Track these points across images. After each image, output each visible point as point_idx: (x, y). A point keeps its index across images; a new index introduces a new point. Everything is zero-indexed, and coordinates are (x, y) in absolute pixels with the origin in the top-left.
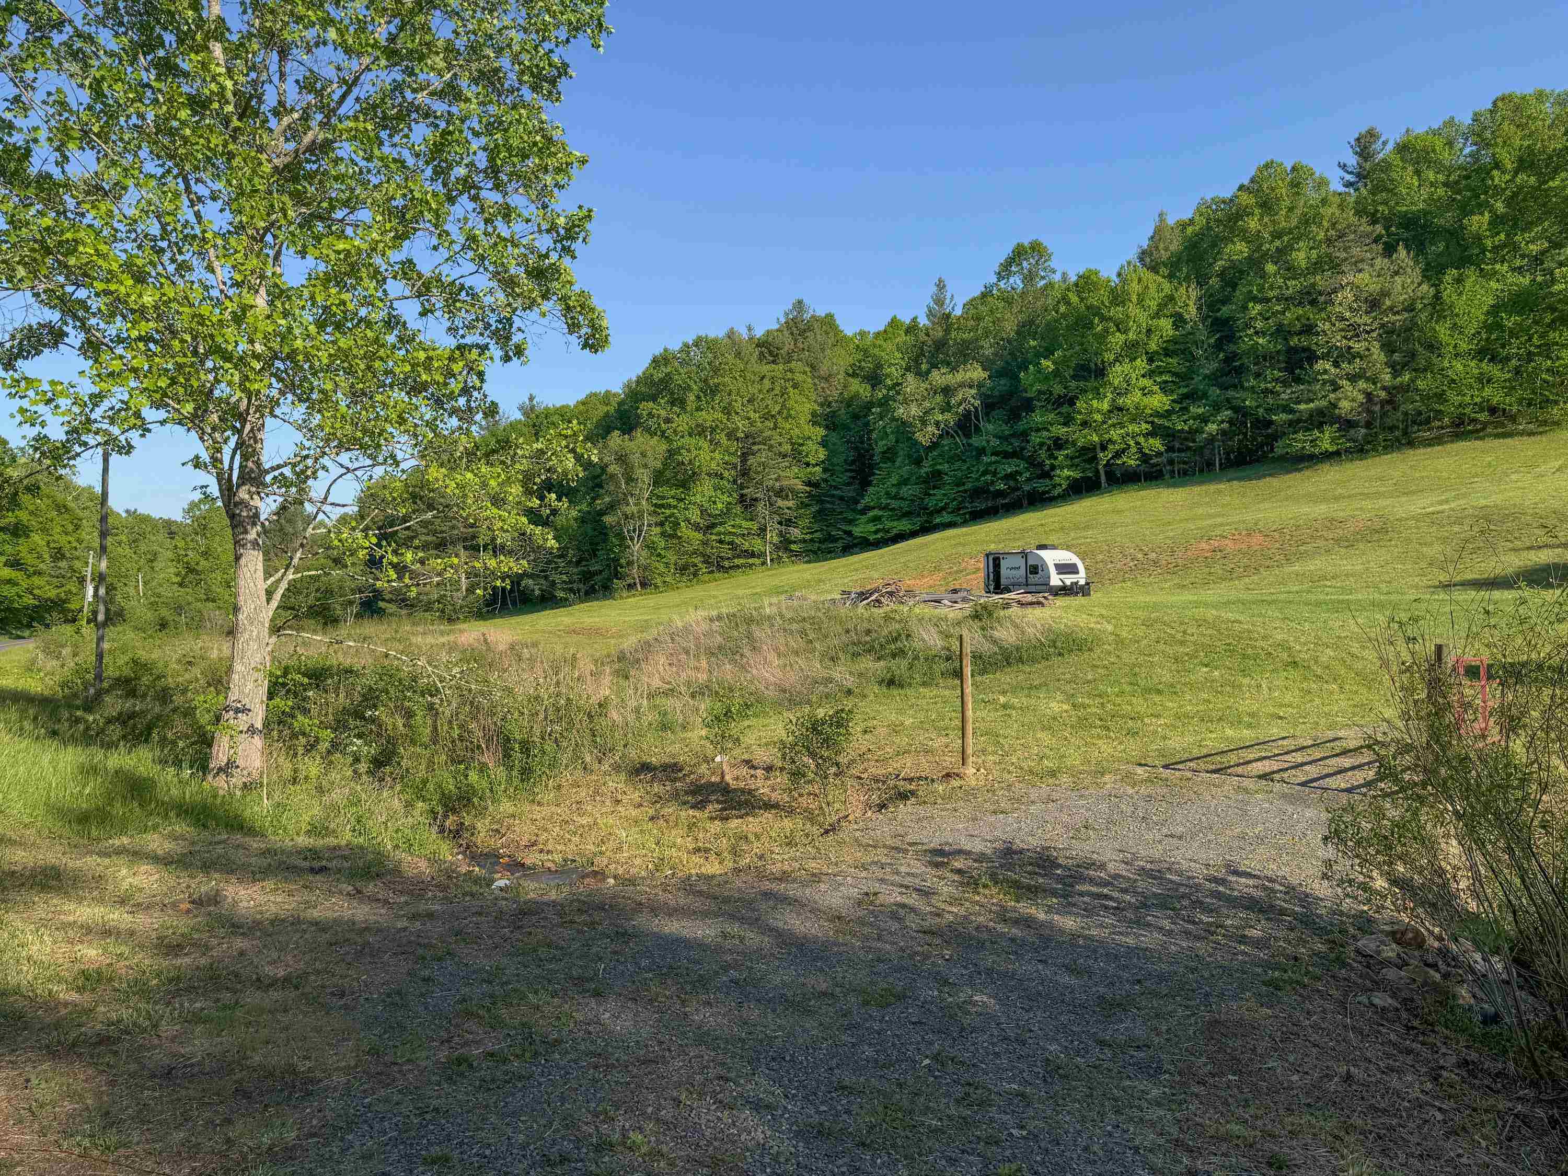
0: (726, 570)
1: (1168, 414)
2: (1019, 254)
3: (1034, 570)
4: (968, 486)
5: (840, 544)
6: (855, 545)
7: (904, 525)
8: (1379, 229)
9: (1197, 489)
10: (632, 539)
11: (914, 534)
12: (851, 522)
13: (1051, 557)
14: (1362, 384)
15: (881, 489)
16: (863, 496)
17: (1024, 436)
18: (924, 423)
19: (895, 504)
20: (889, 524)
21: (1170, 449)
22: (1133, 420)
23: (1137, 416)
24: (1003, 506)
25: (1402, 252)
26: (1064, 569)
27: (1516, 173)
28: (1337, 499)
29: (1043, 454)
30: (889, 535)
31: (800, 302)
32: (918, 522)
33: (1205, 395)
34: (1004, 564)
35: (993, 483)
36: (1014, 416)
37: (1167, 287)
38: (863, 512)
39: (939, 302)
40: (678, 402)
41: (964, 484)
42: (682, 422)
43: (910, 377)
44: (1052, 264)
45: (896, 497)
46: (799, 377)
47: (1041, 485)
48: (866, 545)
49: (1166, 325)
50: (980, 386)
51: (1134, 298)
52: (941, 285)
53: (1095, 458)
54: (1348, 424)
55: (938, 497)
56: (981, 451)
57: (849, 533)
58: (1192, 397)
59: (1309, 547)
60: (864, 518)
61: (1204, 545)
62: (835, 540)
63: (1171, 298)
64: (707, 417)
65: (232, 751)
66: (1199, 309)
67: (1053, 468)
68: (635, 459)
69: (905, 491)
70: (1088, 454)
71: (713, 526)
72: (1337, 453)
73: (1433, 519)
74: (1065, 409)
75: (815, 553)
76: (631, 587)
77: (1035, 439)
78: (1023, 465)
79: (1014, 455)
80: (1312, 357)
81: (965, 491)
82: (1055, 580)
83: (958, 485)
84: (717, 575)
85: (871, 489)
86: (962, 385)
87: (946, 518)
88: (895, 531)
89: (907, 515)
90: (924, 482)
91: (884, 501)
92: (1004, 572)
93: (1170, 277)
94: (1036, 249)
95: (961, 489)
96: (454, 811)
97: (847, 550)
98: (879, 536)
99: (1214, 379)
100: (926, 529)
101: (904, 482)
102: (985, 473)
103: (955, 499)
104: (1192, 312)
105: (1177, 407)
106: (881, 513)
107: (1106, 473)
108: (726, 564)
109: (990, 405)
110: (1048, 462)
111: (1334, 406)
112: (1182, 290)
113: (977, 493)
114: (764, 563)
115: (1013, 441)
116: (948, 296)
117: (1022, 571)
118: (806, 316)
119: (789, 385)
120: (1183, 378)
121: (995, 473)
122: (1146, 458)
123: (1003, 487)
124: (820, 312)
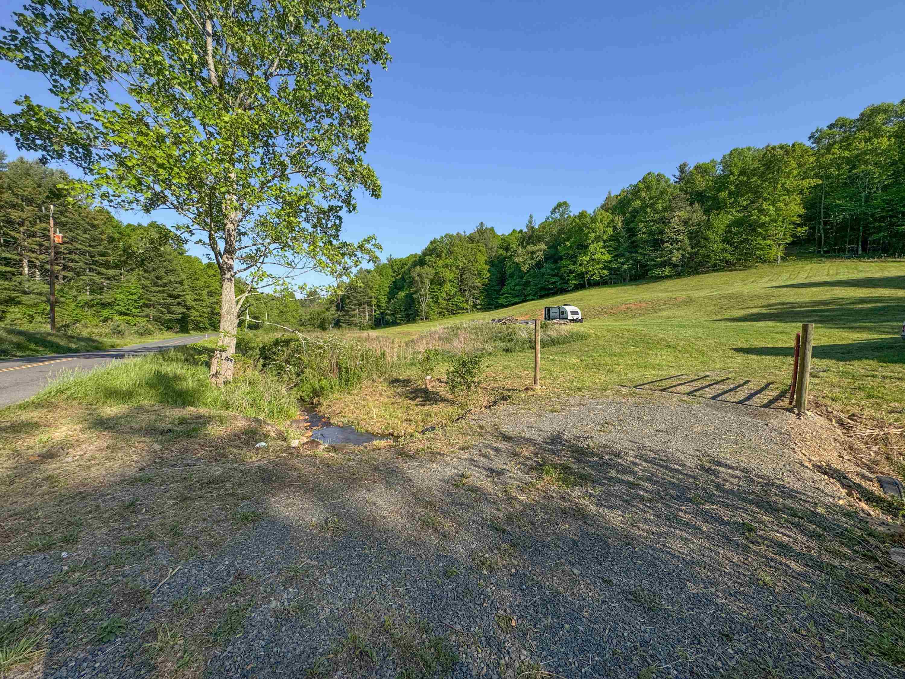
0: (454, 314)
1: (609, 262)
2: (559, 205)
3: (562, 313)
4: (539, 286)
5: (494, 306)
6: (499, 306)
7: (517, 300)
8: (688, 196)
9: (620, 288)
10: (423, 303)
11: (519, 303)
12: (498, 298)
13: (569, 309)
14: (681, 251)
15: (509, 287)
16: (502, 290)
17: (559, 268)
18: (524, 264)
19: (513, 292)
20: (511, 299)
21: (611, 274)
22: (598, 264)
23: (599, 262)
24: (551, 293)
25: (696, 205)
26: (573, 313)
27: (739, 176)
28: (672, 291)
29: (565, 275)
30: (511, 303)
31: (482, 223)
32: (521, 298)
33: (623, 255)
34: (551, 311)
35: (547, 285)
36: (556, 262)
37: (611, 217)
38: (502, 295)
39: (530, 222)
40: (440, 256)
41: (537, 286)
42: (440, 263)
43: (520, 248)
44: (570, 209)
45: (514, 290)
46: (481, 248)
47: (565, 286)
48: (503, 306)
49: (610, 231)
50: (544, 251)
51: (599, 221)
52: (531, 217)
53: (583, 277)
54: (675, 266)
55: (528, 290)
56: (544, 274)
57: (497, 302)
58: (619, 255)
59: (663, 307)
60: (502, 297)
61: (623, 306)
62: (493, 304)
63: (613, 221)
64: (449, 261)
65: (218, 368)
66: (623, 225)
67: (568, 280)
68: (425, 276)
69: (518, 288)
70: (581, 275)
71: (450, 299)
72: (671, 276)
73: (709, 298)
74: (574, 259)
75: (485, 309)
76: (422, 319)
77: (563, 270)
78: (558, 279)
79: (555, 275)
80: (663, 242)
81: (538, 288)
82: (570, 317)
83: (535, 286)
84: (451, 316)
85: (505, 287)
86: (538, 251)
87: (531, 297)
88: (513, 302)
89: (517, 296)
90: (524, 285)
91: (509, 291)
92: (551, 314)
93: (612, 213)
94: (565, 204)
97: (496, 308)
98: (507, 303)
99: (627, 249)
100: (523, 301)
101: (517, 285)
102: (545, 281)
103: (534, 291)
104: (620, 226)
105: (613, 259)
106: (508, 295)
107: (587, 282)
108: (455, 312)
109: (548, 258)
110: (567, 278)
111: (670, 259)
112: (617, 218)
113: (542, 289)
114: (467, 312)
115: (555, 270)
116: (534, 221)
117: (558, 313)
118: (484, 228)
119: (477, 251)
120: (616, 249)
121: (548, 282)
122: (601, 277)
123: (551, 286)
124: (489, 227)
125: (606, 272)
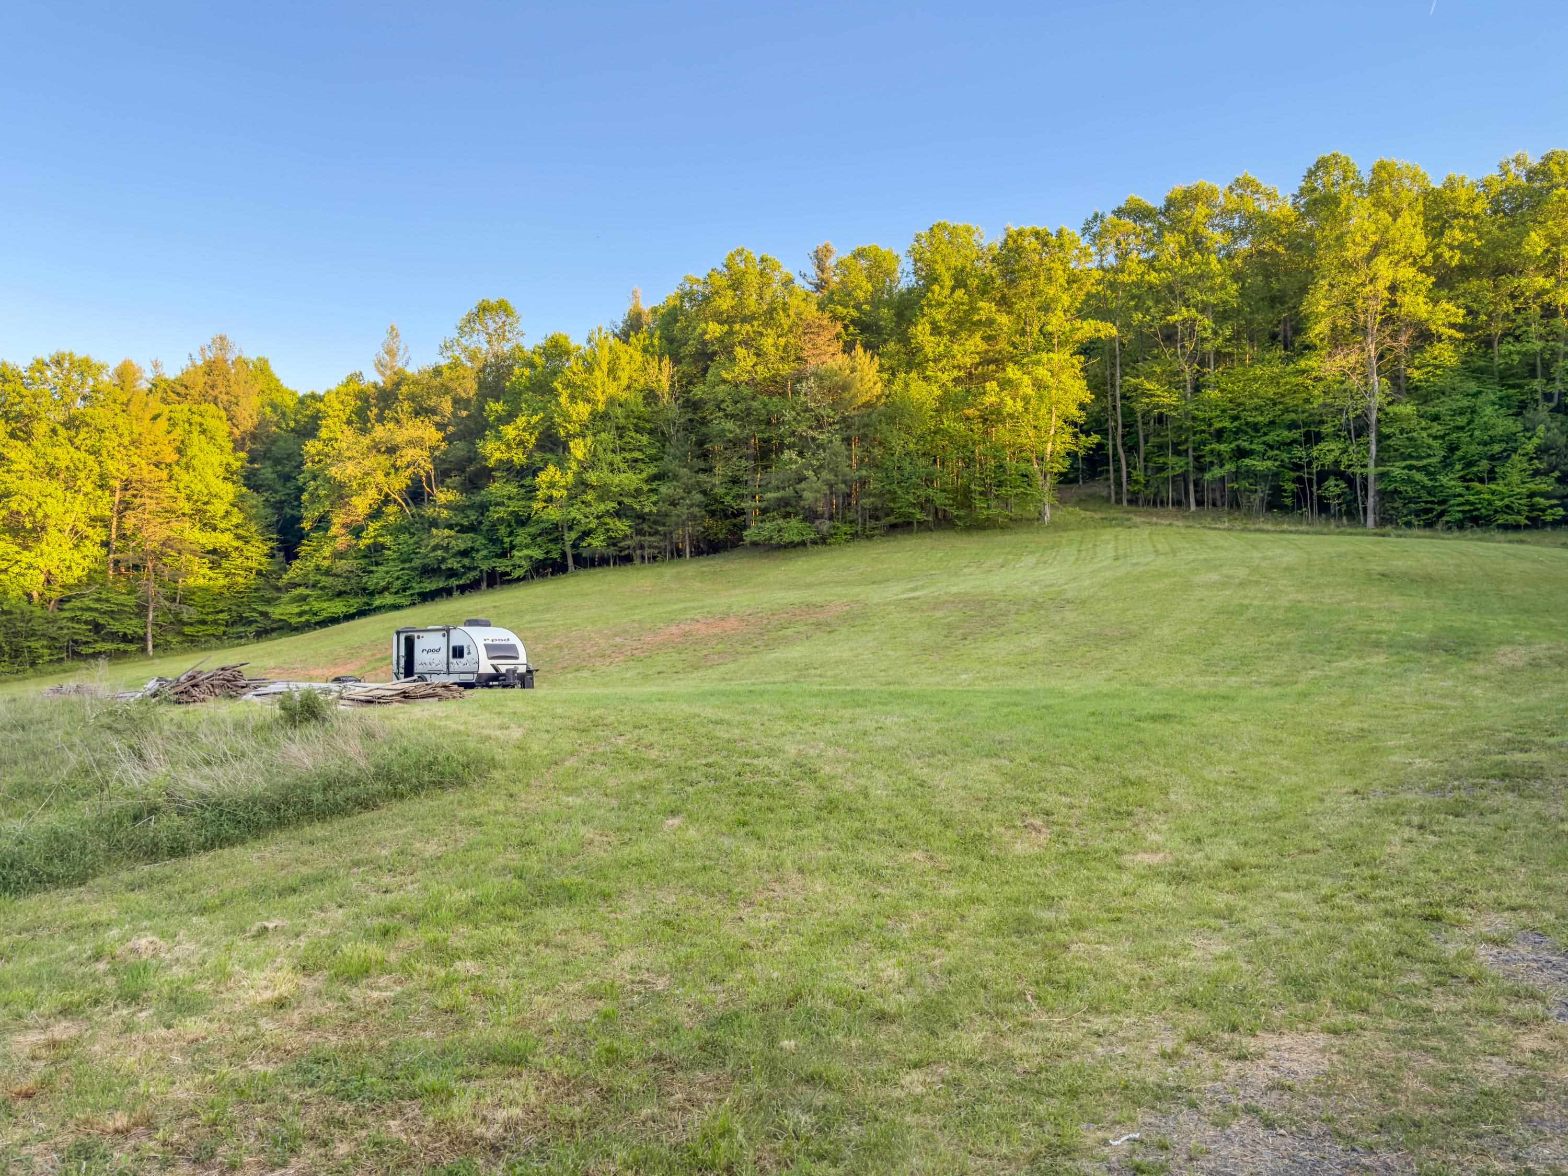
1: (636, 494)
2: (484, 309)
3: (459, 652)
4: (417, 563)
8: (839, 328)
9: (667, 576)
11: (349, 617)
13: (481, 636)
15: (310, 563)
16: (286, 571)
17: (483, 508)
18: (363, 487)
19: (325, 581)
20: (316, 606)
21: (639, 532)
22: (601, 499)
24: (458, 587)
25: (859, 350)
26: (498, 651)
31: (222, 340)
34: (420, 646)
35: (444, 560)
36: (472, 485)
37: (638, 360)
38: (286, 589)
39: (391, 353)
41: (411, 561)
43: (351, 430)
45: (328, 573)
46: (210, 423)
47: (502, 565)
49: (638, 401)
50: (432, 449)
51: (605, 367)
52: (393, 333)
53: (560, 539)
54: (811, 516)
56: (434, 523)
57: (266, 615)
58: (664, 477)
60: (286, 597)
61: (674, 629)
62: (247, 623)
63: (644, 372)
66: (672, 386)
67: (513, 547)
69: (343, 566)
70: (553, 532)
72: (803, 544)
74: (527, 481)
77: (494, 513)
78: (481, 540)
79: (472, 528)
81: (413, 569)
82: (486, 667)
83: (404, 562)
86: (411, 443)
87: (388, 599)
88: (324, 614)
89: (340, 594)
90: (365, 557)
91: (312, 578)
92: (419, 656)
93: (643, 350)
94: (503, 308)
95: (407, 565)
98: (303, 619)
99: (687, 460)
100: (362, 613)
101: (339, 555)
102: (434, 549)
103: (398, 578)
104: (664, 389)
106: (308, 592)
107: (573, 556)
109: (444, 470)
111: (799, 496)
112: (655, 364)
114: (144, 650)
116: (402, 346)
117: (443, 655)
119: (196, 430)
122: (612, 542)
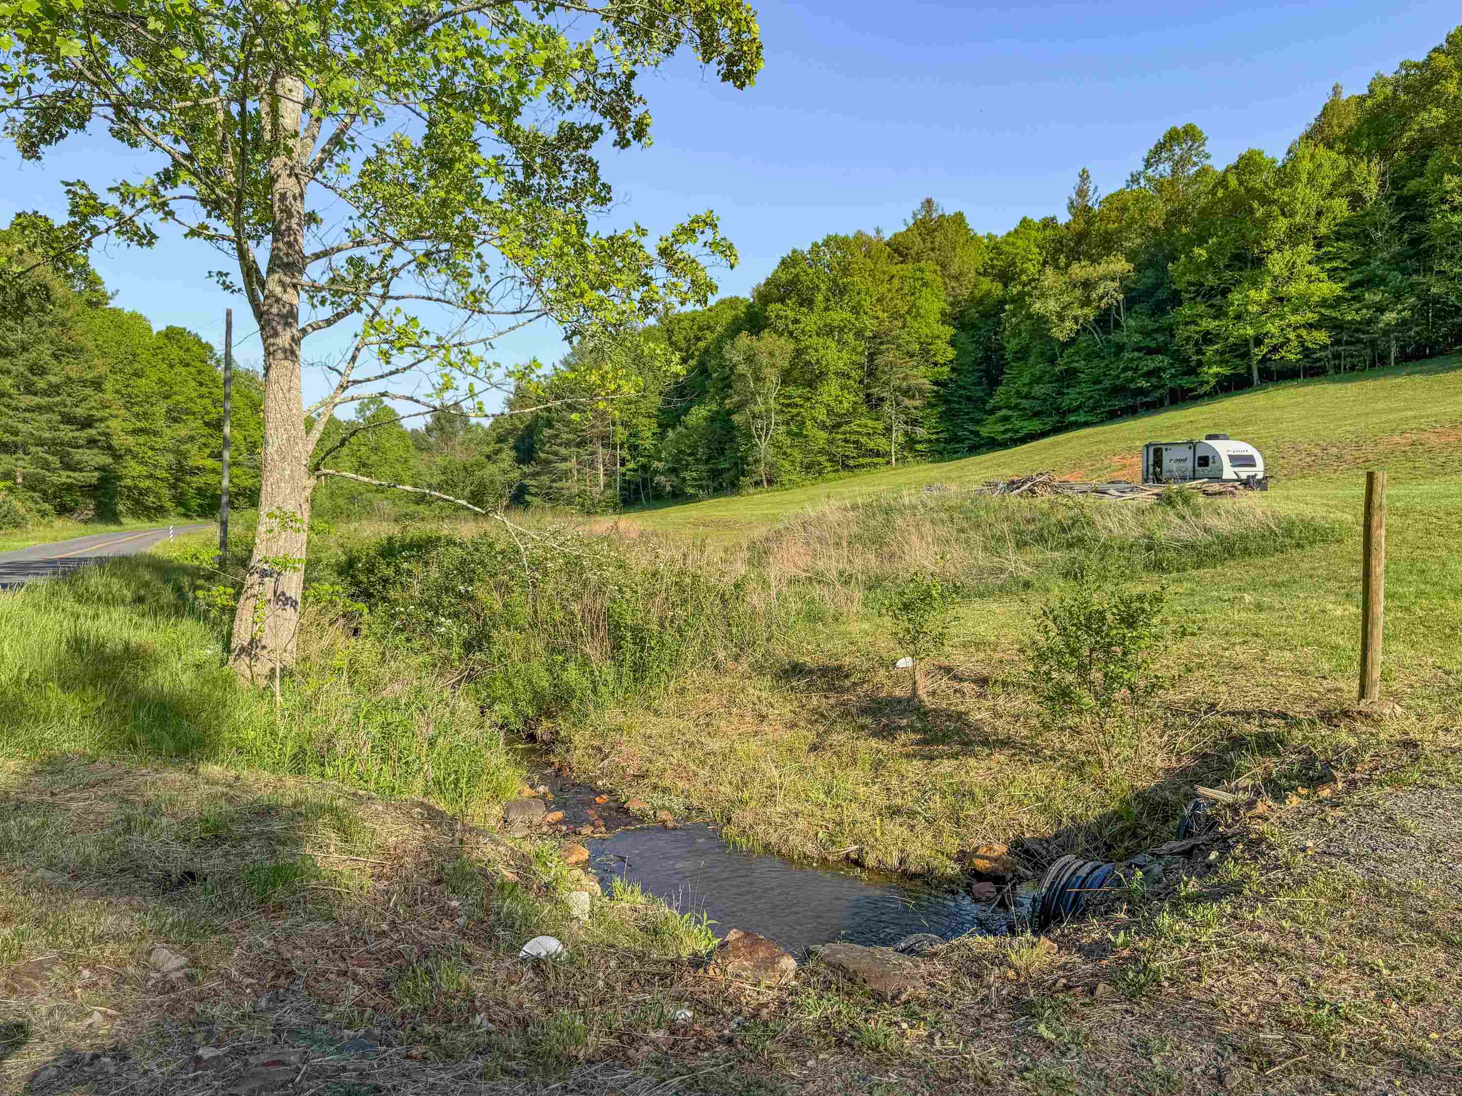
0: (851, 468)
1: (1339, 300)
2: (1172, 137)
3: (1204, 461)
4: (1107, 383)
5: (966, 444)
6: (982, 445)
7: (1035, 425)
9: (1370, 384)
10: (759, 437)
11: (1044, 435)
12: (978, 422)
13: (1224, 449)
15: (1012, 388)
16: (991, 395)
17: (1170, 331)
18: (1061, 318)
20: (1019, 424)
21: (1337, 342)
22: (1295, 311)
23: (1301, 305)
24: (1143, 405)
26: (1240, 461)
29: (1190, 349)
30: (1018, 435)
31: (929, 202)
32: (1050, 422)
33: (1383, 281)
34: (1166, 456)
35: (1133, 380)
36: (1159, 309)
37: (1343, 163)
38: (992, 412)
39: (1081, 193)
40: (807, 302)
41: (1101, 382)
42: (811, 321)
43: (1049, 271)
44: (1207, 148)
45: (1027, 397)
46: (928, 276)
47: (1186, 382)
48: (993, 444)
49: (1341, 207)
50: (1124, 278)
51: (1304, 178)
52: (1084, 176)
53: (1246, 355)
55: (1072, 396)
56: (1121, 348)
57: (976, 434)
58: (1369, 283)
60: (992, 418)
61: (1396, 439)
62: (961, 440)
63: (1348, 176)
64: (838, 316)
65: (256, 628)
66: (1382, 186)
67: (1200, 364)
68: (765, 360)
69: (1039, 390)
70: (1241, 349)
71: (838, 425)
74: (1217, 300)
75: (940, 453)
76: (757, 484)
77: (1182, 333)
78: (1167, 361)
79: (1157, 351)
81: (1104, 390)
82: (1229, 473)
83: (1095, 383)
84: (842, 474)
85: (1001, 389)
86: (1104, 278)
87: (1082, 417)
88: (1025, 431)
89: (1036, 415)
90: (1057, 381)
91: (1014, 401)
92: (1167, 464)
93: (1348, 152)
94: (1190, 132)
95: (1099, 387)
96: (549, 715)
97: (974, 450)
98: (1007, 436)
99: (1397, 262)
100: (1056, 430)
101: (1037, 380)
102: (1125, 370)
103: (1091, 397)
104: (1372, 191)
105: (1348, 295)
106: (1010, 413)
107: (1259, 370)
108: (851, 463)
109: (1135, 298)
110: (1194, 358)
112: (1363, 165)
113: (1116, 391)
114: (888, 463)
115: (1157, 336)
116: (1092, 188)
117: (1189, 464)
118: (934, 215)
119: (918, 284)
120: (1355, 264)
121: (1135, 370)
122: (1307, 352)
123: (1143, 383)
124: (950, 211)
125: (1322, 336)
